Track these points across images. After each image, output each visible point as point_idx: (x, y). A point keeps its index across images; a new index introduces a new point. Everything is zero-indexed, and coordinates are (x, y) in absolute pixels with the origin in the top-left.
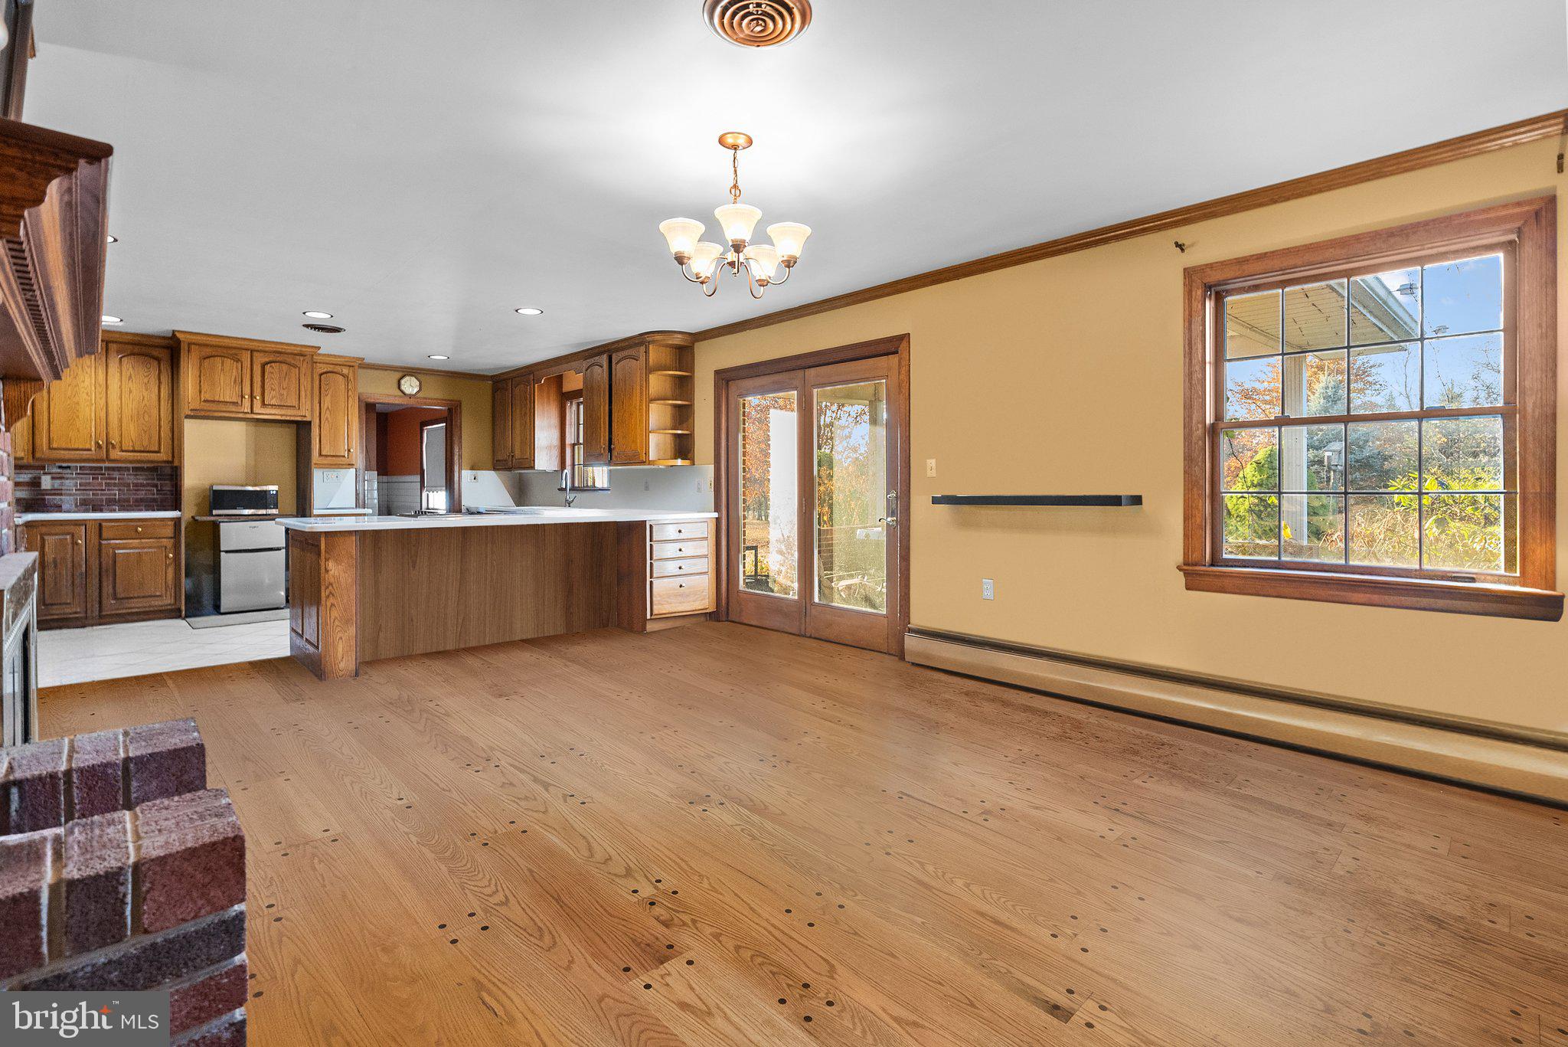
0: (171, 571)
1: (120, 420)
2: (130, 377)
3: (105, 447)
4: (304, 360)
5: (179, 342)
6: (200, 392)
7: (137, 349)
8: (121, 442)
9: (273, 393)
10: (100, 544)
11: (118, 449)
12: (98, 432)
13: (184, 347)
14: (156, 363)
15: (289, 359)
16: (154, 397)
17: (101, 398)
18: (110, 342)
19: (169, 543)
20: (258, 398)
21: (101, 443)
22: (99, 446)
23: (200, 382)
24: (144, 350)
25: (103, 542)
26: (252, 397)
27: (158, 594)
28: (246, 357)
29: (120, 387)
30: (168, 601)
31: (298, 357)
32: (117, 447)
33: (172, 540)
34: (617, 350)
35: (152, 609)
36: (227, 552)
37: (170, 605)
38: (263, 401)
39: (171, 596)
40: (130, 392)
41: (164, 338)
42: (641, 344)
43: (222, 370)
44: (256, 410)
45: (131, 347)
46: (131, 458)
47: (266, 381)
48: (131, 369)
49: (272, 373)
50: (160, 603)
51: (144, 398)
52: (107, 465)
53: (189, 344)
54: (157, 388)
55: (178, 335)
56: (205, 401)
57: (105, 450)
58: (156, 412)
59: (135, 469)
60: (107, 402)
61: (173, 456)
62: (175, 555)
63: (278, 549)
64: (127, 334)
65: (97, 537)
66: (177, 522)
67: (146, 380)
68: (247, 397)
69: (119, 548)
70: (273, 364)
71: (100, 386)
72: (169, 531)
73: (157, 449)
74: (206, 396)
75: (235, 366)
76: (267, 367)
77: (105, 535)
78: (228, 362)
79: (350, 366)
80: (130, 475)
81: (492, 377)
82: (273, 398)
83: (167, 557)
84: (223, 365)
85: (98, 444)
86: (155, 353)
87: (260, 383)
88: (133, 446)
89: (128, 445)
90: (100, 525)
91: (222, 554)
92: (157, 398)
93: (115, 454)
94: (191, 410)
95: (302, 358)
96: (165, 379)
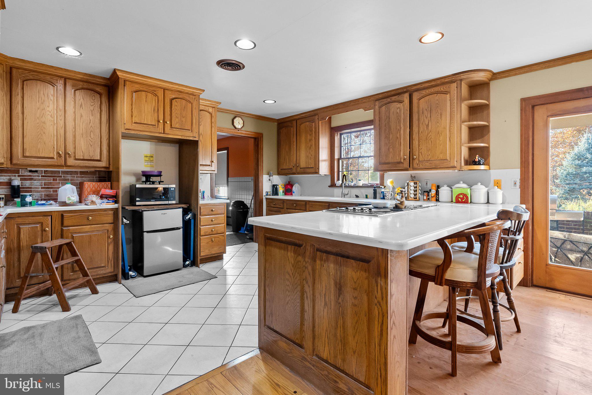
0: (111, 248)
1: (75, 137)
2: (81, 106)
3: (63, 156)
4: (195, 98)
5: (118, 78)
6: (132, 116)
7: (86, 85)
8: (75, 153)
9: (177, 120)
10: (62, 230)
11: (72, 158)
12: (59, 144)
13: (121, 83)
14: (98, 96)
15: (186, 97)
16: (97, 121)
17: (61, 120)
18: (67, 78)
19: (109, 227)
20: (168, 122)
21: (61, 153)
22: (59, 155)
23: (132, 109)
24: (91, 86)
25: (64, 228)
26: (165, 122)
27: (103, 265)
28: (160, 93)
29: (75, 112)
30: (109, 270)
31: (191, 96)
32: (72, 156)
33: (112, 225)
34: (417, 90)
35: (98, 277)
36: (148, 232)
37: (110, 273)
38: (171, 125)
39: (111, 266)
40: (81, 116)
41: (104, 79)
42: (452, 82)
43: (146, 101)
44: (166, 131)
45: (81, 83)
46: (82, 165)
47: (173, 111)
48: (82, 100)
49: (176, 106)
50: (104, 272)
51: (90, 120)
52: (65, 169)
53: (125, 81)
54: (99, 114)
55: (119, 73)
56: (135, 123)
57: (63, 159)
58: (98, 130)
59: (81, 173)
60: (65, 123)
61: (109, 164)
62: (114, 236)
63: (178, 229)
64: (79, 73)
65: (60, 225)
66: (116, 211)
67: (92, 108)
68: (161, 121)
69: (76, 233)
70: (177, 99)
71: (60, 110)
72: (110, 218)
73: (99, 158)
74: (135, 119)
75: (154, 99)
76: (174, 101)
77: (66, 223)
78: (150, 95)
79: (213, 107)
80: (78, 177)
81: (278, 120)
82: (177, 123)
83: (109, 237)
84: (146, 98)
85: (59, 153)
86: (98, 89)
87: (169, 112)
88: (83, 156)
89: (79, 155)
90: (62, 216)
91: (145, 234)
92: (99, 122)
93: (71, 161)
94: (126, 129)
95: (194, 97)
96: (105, 108)
